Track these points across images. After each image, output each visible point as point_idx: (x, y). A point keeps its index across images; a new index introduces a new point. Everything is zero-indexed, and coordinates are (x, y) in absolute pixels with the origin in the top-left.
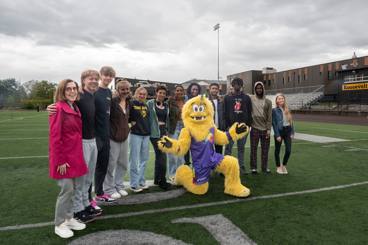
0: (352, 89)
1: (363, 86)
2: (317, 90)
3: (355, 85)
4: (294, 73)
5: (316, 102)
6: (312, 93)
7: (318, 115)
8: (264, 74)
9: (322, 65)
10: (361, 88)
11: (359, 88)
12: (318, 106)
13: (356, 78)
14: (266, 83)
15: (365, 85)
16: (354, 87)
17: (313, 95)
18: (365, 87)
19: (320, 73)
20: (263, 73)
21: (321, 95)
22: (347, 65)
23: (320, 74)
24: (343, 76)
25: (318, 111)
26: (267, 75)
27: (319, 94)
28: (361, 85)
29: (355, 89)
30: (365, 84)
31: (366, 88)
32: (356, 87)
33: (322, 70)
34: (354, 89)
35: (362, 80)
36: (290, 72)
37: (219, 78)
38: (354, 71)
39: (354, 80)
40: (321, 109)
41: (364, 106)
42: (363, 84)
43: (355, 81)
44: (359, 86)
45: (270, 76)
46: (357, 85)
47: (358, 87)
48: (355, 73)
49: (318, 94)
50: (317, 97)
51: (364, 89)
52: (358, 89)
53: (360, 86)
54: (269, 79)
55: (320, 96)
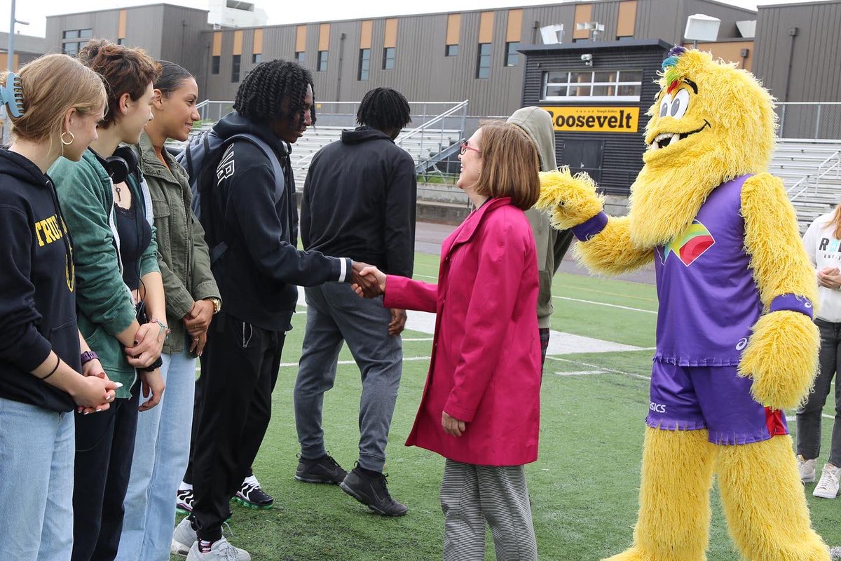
0: (574, 129)
1: (616, 121)
2: (437, 119)
3: (586, 112)
4: (343, 37)
5: (432, 169)
6: (418, 129)
7: (441, 223)
8: (212, 26)
9: (459, 17)
10: (606, 128)
11: (601, 125)
12: (439, 187)
13: (592, 84)
14: (221, 64)
15: (625, 115)
16: (579, 121)
17: (422, 139)
18: (621, 126)
19: (448, 47)
20: (210, 21)
21: (452, 143)
22: (560, 28)
23: (447, 54)
24: (544, 73)
25: (439, 207)
26: (228, 32)
27: (446, 136)
28: (609, 115)
29: (585, 129)
30: (622, 112)
31: (625, 130)
32: (588, 121)
33: (453, 38)
34: (579, 129)
35: (613, 94)
36: (325, 30)
37: (14, 21)
38: (587, 57)
39: (585, 92)
40: (448, 201)
41: (616, 200)
42: (616, 112)
43: (588, 94)
44: (599, 118)
45: (238, 37)
46: (595, 112)
47: (596, 123)
48: (591, 64)
49: (439, 136)
50: (436, 150)
51: (617, 130)
52: (596, 128)
53: (605, 118)
54: (237, 51)
55: (446, 144)
